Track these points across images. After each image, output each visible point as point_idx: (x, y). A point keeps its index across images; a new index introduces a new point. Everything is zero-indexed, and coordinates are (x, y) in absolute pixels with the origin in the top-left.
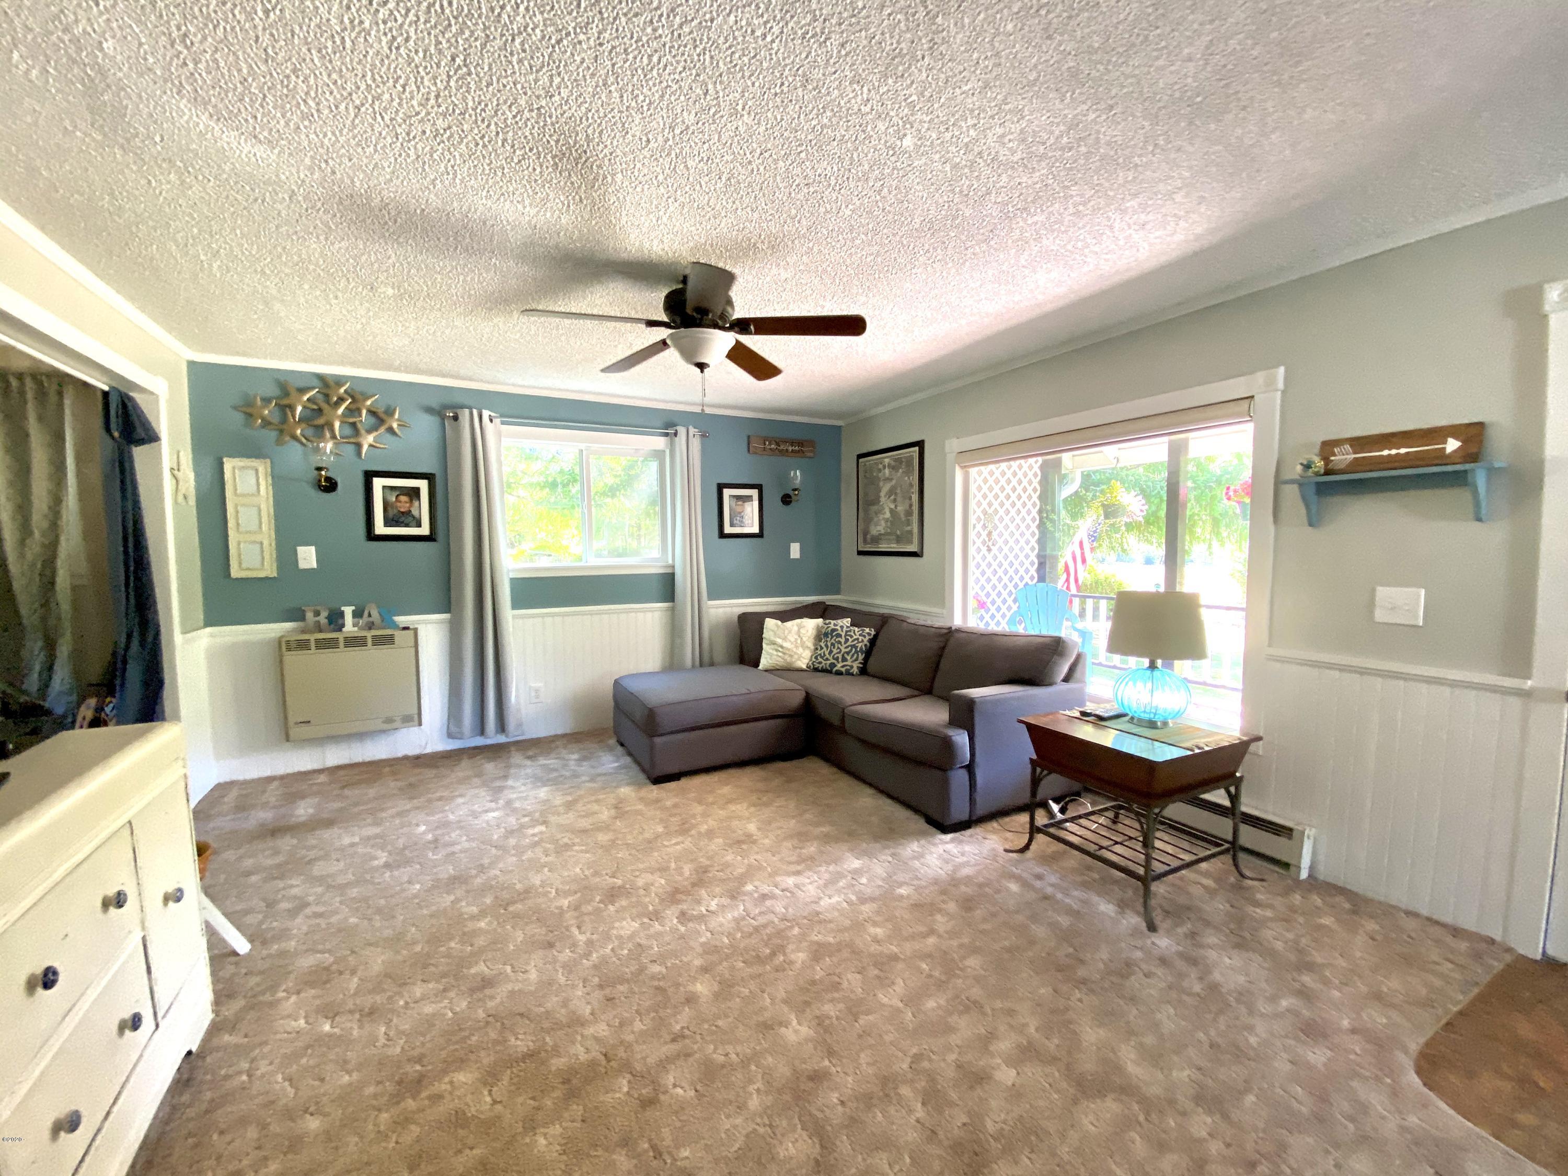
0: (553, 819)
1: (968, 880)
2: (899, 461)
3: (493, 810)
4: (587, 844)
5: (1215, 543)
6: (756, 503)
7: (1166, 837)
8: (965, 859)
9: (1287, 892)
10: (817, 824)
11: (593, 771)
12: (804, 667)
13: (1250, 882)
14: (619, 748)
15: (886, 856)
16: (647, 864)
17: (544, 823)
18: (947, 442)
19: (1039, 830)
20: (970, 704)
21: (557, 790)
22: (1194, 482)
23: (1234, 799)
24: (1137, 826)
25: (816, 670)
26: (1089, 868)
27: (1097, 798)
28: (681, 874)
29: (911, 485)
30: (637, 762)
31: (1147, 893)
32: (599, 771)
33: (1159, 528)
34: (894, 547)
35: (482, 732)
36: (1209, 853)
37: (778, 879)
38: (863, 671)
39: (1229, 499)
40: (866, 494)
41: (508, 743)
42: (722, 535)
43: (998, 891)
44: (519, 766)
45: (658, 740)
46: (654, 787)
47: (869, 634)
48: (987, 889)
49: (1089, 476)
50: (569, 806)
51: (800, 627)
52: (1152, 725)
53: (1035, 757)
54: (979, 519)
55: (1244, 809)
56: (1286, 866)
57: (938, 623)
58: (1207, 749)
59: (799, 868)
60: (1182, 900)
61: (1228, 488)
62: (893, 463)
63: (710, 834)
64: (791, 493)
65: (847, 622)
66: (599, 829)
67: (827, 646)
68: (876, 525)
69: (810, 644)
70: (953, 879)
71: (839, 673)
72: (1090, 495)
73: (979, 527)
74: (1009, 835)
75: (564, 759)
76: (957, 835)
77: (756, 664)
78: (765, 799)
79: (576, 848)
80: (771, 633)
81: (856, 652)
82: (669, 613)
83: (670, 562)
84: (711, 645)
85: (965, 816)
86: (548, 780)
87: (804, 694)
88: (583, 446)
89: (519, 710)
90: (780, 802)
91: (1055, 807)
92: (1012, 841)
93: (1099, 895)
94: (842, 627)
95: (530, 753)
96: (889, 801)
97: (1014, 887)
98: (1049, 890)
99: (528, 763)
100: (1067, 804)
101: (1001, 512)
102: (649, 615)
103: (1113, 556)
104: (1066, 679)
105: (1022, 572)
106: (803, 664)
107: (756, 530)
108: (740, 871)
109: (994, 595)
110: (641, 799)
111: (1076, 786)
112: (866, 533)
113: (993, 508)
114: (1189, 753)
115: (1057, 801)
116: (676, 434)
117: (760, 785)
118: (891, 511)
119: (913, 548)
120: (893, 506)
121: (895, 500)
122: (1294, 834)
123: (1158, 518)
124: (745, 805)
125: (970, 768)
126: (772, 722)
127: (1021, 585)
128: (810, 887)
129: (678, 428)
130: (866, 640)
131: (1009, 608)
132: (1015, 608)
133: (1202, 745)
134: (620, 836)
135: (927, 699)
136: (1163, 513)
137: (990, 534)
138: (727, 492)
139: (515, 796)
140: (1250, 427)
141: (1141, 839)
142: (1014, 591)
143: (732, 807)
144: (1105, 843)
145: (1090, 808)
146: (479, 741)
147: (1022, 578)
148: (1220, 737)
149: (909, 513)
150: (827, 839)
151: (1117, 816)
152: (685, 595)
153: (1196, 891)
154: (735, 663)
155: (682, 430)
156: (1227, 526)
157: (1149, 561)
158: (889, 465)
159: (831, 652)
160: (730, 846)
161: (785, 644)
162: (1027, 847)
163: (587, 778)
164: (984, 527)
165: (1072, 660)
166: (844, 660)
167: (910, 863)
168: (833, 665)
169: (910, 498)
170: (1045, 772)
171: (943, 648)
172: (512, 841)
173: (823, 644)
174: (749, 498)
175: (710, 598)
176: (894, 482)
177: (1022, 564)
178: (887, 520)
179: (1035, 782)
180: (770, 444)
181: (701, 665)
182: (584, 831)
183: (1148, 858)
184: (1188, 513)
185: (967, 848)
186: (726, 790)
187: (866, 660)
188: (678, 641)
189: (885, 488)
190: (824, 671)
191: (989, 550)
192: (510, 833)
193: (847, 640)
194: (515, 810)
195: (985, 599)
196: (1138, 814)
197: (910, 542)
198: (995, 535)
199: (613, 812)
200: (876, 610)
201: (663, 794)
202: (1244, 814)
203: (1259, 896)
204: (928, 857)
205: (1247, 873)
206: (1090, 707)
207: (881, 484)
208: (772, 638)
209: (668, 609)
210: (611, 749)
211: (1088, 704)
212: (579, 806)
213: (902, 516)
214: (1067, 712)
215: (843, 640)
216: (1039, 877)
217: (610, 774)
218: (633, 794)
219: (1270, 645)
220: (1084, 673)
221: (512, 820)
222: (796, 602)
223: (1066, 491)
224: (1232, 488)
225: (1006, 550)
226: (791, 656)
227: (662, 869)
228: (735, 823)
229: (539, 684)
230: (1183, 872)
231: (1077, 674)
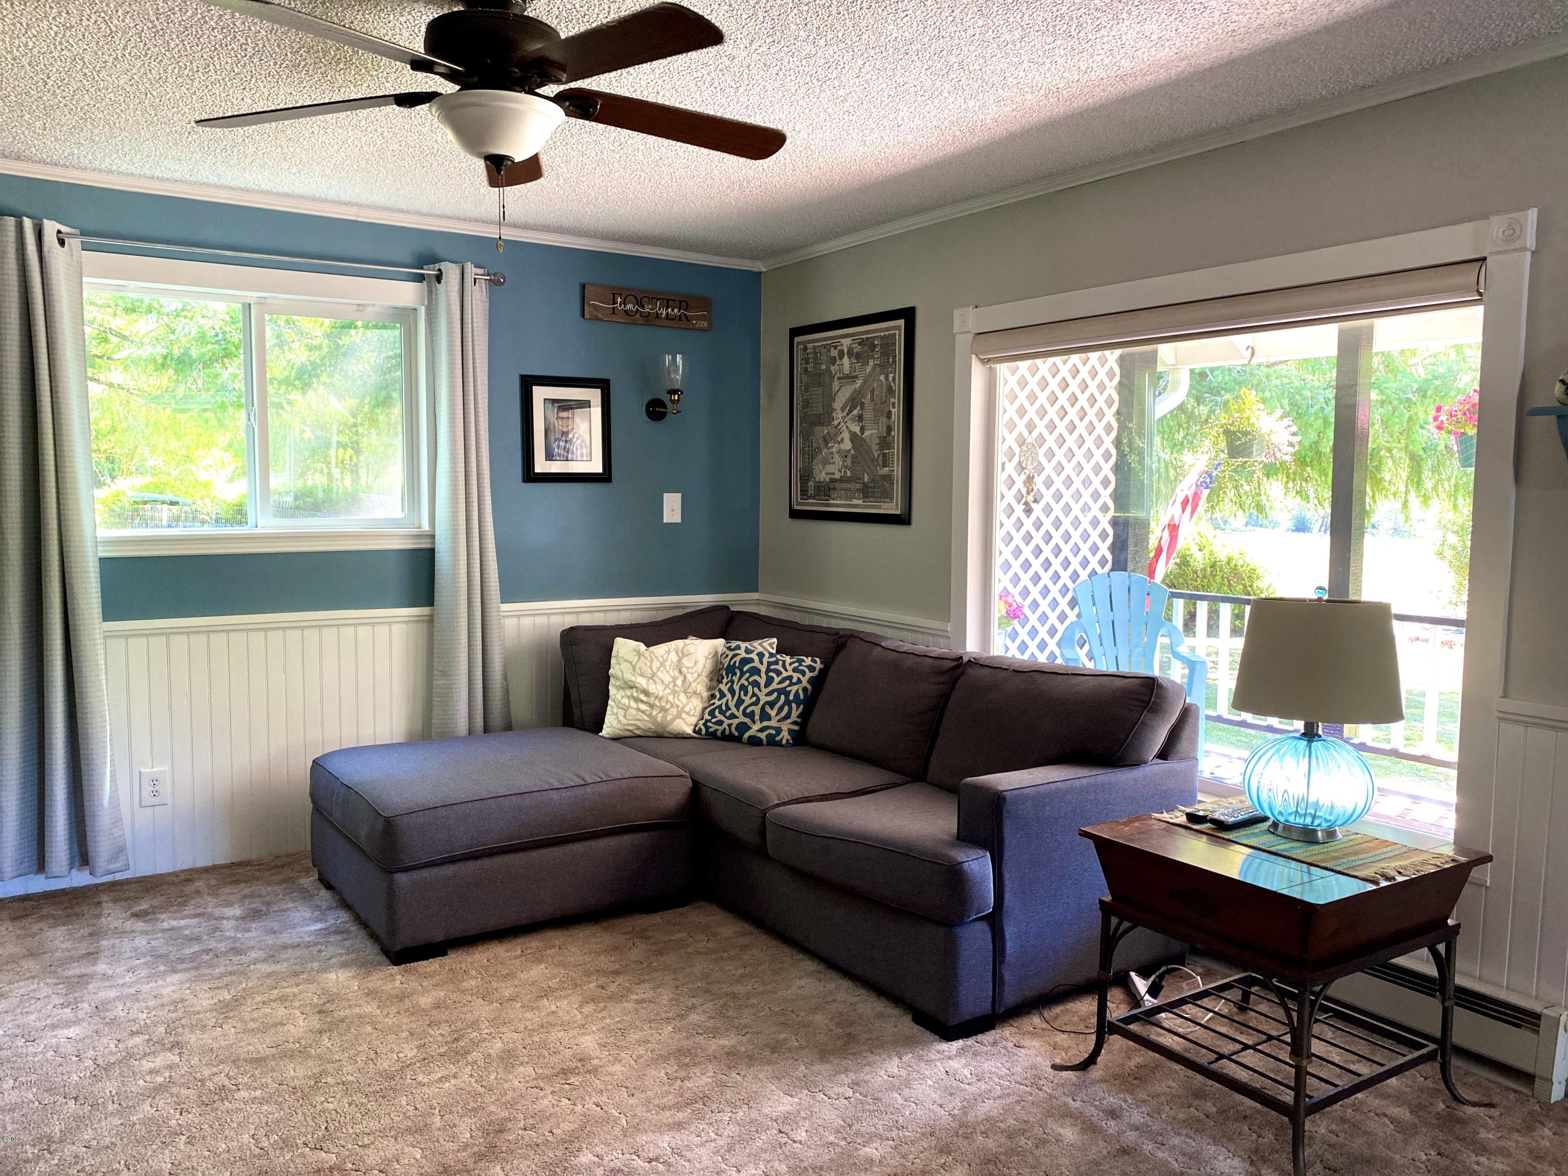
0: (192, 1038)
1: (990, 1126)
2: (868, 344)
3: (68, 1024)
4: (263, 1086)
5: (1413, 498)
6: (596, 412)
7: (1329, 1034)
8: (983, 1086)
9: (1529, 1126)
10: (714, 1033)
11: (270, 940)
12: (689, 731)
13: (1471, 1110)
14: (324, 892)
15: (841, 1087)
16: (386, 1121)
17: (176, 1045)
18: (957, 313)
19: (1114, 1029)
20: (997, 800)
21: (198, 979)
22: (1382, 392)
23: (1445, 964)
24: (1280, 1014)
25: (712, 736)
26: (1199, 1094)
27: (1215, 966)
28: (453, 1138)
29: (890, 390)
30: (362, 922)
31: (1298, 1140)
32: (285, 938)
33: (1323, 473)
34: (858, 505)
35: (40, 863)
36: (1402, 1060)
37: (642, 1139)
38: (800, 739)
39: (1440, 428)
40: (806, 404)
41: (97, 886)
42: (530, 476)
43: (1042, 1143)
44: (120, 933)
45: (402, 879)
46: (395, 969)
47: (811, 669)
48: (1023, 1141)
49: (1203, 375)
50: (226, 1010)
51: (682, 655)
52: (1308, 836)
53: (1108, 898)
54: (1011, 454)
55: (1459, 980)
56: (1528, 1078)
57: (939, 648)
58: (1400, 879)
59: (680, 1116)
60: (1357, 1144)
61: (1439, 409)
62: (857, 348)
63: (508, 1058)
64: (665, 398)
65: (769, 645)
66: (290, 1055)
67: (732, 691)
68: (826, 462)
69: (701, 688)
70: (962, 1125)
71: (754, 742)
72: (1203, 410)
73: (1010, 468)
74: (1061, 1038)
75: (211, 917)
76: (970, 1041)
77: (597, 726)
78: (613, 988)
79: (243, 1094)
80: (625, 666)
81: (788, 702)
82: (424, 627)
83: (426, 527)
84: (507, 691)
85: (985, 1007)
86: (181, 960)
87: (690, 784)
88: (251, 296)
89: (117, 821)
90: (643, 992)
91: (1141, 985)
92: (1066, 1050)
93: (1215, 1141)
94: (761, 655)
95: (143, 906)
96: (846, 984)
97: (1069, 1134)
98: (1131, 1137)
99: (140, 925)
100: (1161, 977)
101: (1050, 441)
102: (382, 630)
103: (1242, 517)
104: (1163, 755)
105: (1085, 550)
106: (686, 725)
107: (596, 466)
108: (567, 1126)
109: (1035, 593)
110: (371, 994)
111: (1176, 946)
112: (806, 477)
113: (1035, 434)
114: (1371, 887)
115: (1144, 975)
116: (439, 278)
117: (603, 962)
118: (854, 437)
119: (892, 508)
120: (857, 429)
121: (860, 418)
122: (1543, 1024)
123: (1319, 454)
124: (576, 999)
125: (995, 920)
126: (627, 839)
127: (1084, 575)
128: (702, 1151)
129: (444, 266)
130: (805, 680)
131: (1062, 617)
132: (1072, 616)
133: (1393, 873)
134: (330, 1067)
135: (914, 787)
136: (1327, 446)
137: (1030, 480)
138: (540, 394)
139: (113, 993)
140: (1478, 312)
141: (1288, 1038)
142: (1070, 585)
143: (549, 1005)
144: (1228, 1048)
145: (1201, 985)
146: (37, 884)
147: (1085, 563)
148: (1424, 857)
149: (885, 443)
150: (732, 1059)
151: (1246, 997)
152: (456, 591)
153: (1381, 1129)
154: (553, 725)
155: (451, 272)
156: (1435, 470)
157: (1301, 527)
158: (850, 353)
159: (740, 702)
160: (548, 1079)
161: (652, 688)
162: (1091, 1060)
163: (261, 954)
164: (1021, 468)
165: (1173, 719)
166: (765, 716)
167: (886, 1098)
168: (743, 727)
169: (889, 415)
170: (1126, 925)
171: (945, 697)
172: (110, 1087)
173: (724, 687)
174: (586, 404)
175: (506, 597)
176: (859, 382)
177: (1085, 536)
178: (844, 455)
179: (1109, 942)
180: (624, 303)
181: (486, 730)
182: (259, 1061)
183: (1301, 1074)
184: (1371, 445)
185: (988, 1065)
186: (537, 972)
187: (805, 716)
188: (439, 682)
189: (843, 396)
190: (727, 738)
191: (1028, 511)
192: (103, 1069)
193: (769, 681)
194: (113, 1022)
195: (1019, 599)
196: (1282, 994)
197: (887, 495)
198: (1039, 481)
199: (315, 1023)
200: (825, 623)
201: (413, 984)
202: (1460, 990)
203: (1484, 1135)
204: (915, 1085)
205: (1463, 1092)
206: (1206, 805)
207: (836, 385)
208: (628, 676)
209: (418, 620)
210: (306, 895)
211: (1200, 797)
212: (246, 1010)
213: (875, 448)
214: (1166, 816)
215: (762, 681)
216: (1113, 1114)
217: (308, 946)
218: (355, 985)
219: (1505, 696)
220: (1194, 743)
221: (108, 1044)
222: (677, 606)
223: (1164, 406)
224: (1446, 408)
225: (1057, 510)
226: (663, 710)
227: (419, 1130)
228: (556, 1034)
229: (162, 768)
230: (1359, 1095)
231: (1183, 745)
